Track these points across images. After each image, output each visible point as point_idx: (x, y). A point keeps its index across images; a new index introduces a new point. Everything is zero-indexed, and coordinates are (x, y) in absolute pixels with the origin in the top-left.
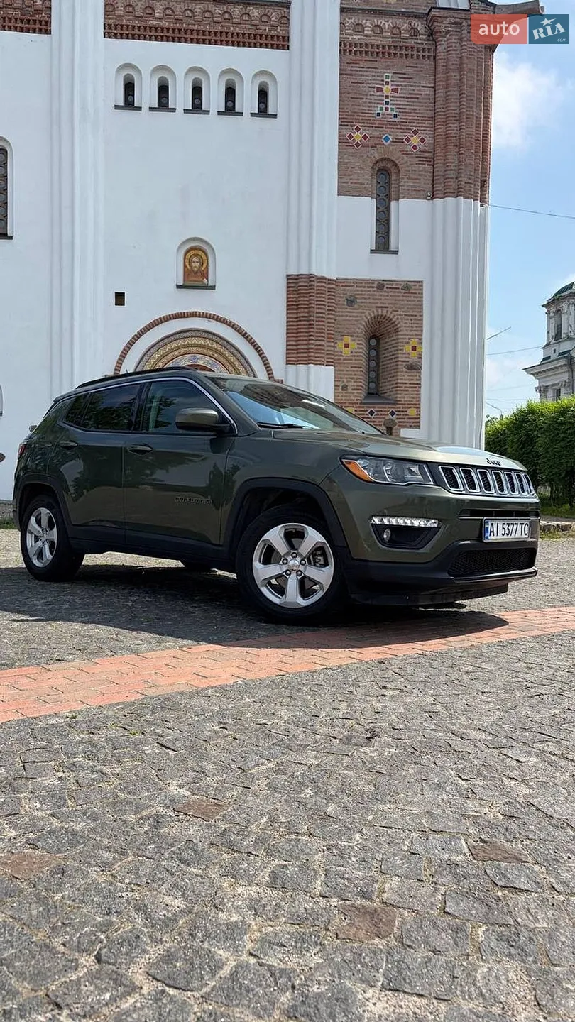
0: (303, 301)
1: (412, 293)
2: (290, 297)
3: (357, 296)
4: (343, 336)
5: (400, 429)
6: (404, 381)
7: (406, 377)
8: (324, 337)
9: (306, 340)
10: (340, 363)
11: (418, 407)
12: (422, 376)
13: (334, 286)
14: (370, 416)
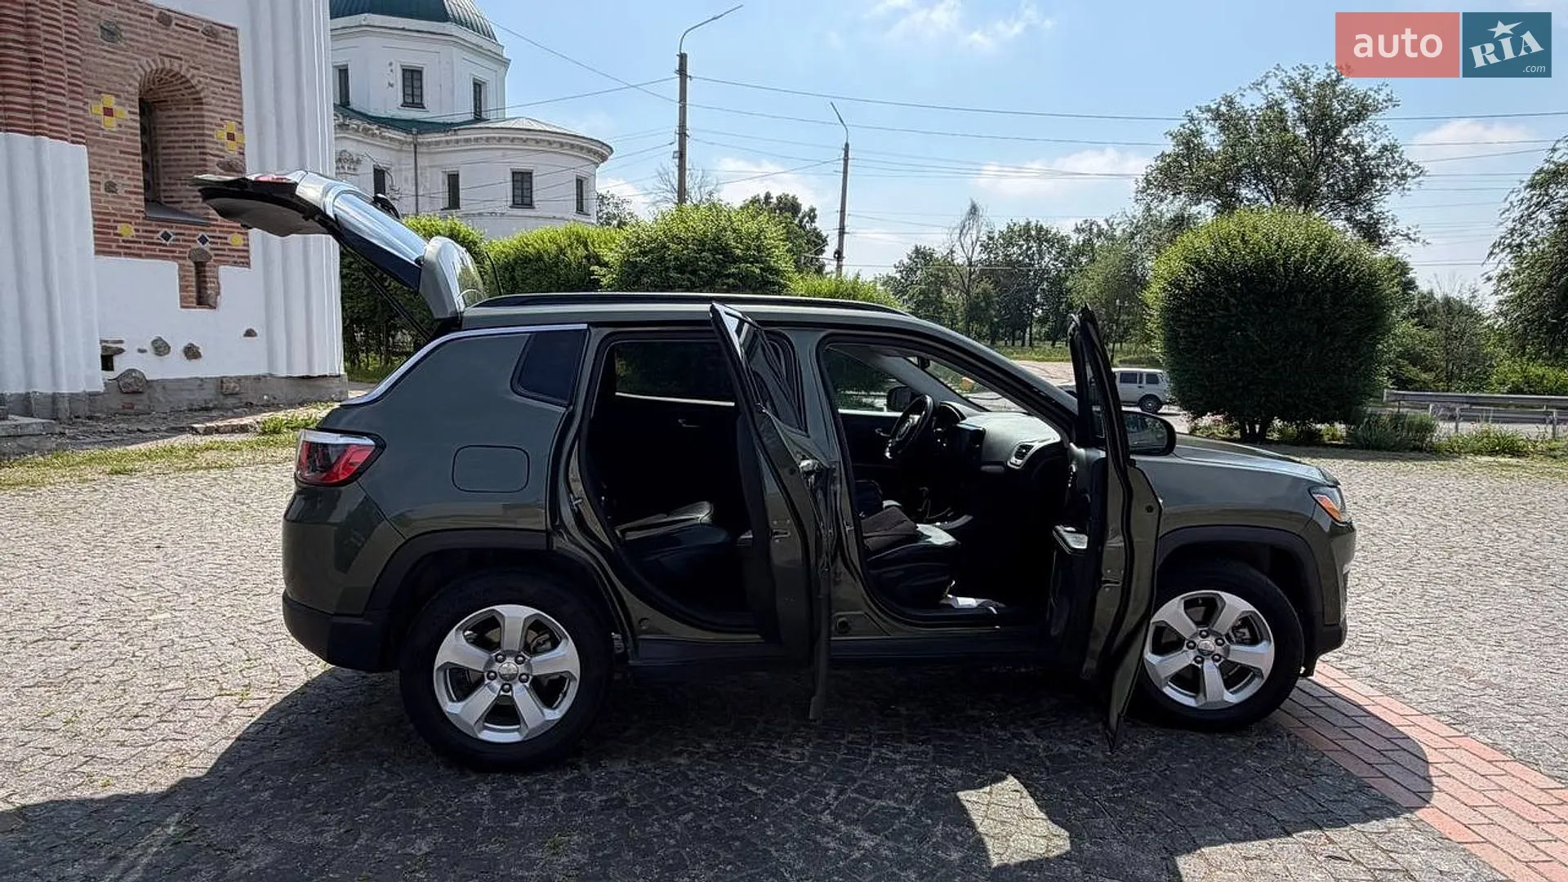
1: (223, 45)
3: (122, 27)
4: (100, 92)
5: (217, 267)
8: (63, 89)
9: (26, 88)
10: (99, 142)
11: (243, 231)
14: (164, 242)
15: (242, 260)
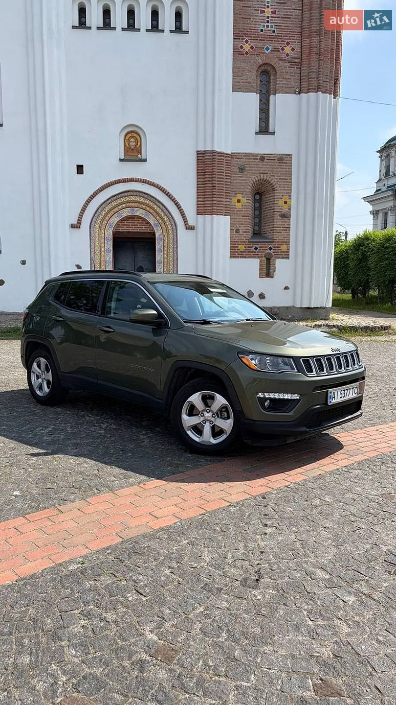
0: (208, 169)
1: (284, 163)
2: (199, 167)
3: (245, 166)
4: (237, 194)
5: (275, 260)
6: (278, 226)
7: (280, 223)
8: (223, 195)
9: (210, 198)
10: (234, 213)
11: (288, 243)
12: (291, 222)
13: (229, 159)
14: (255, 251)
15: (286, 256)
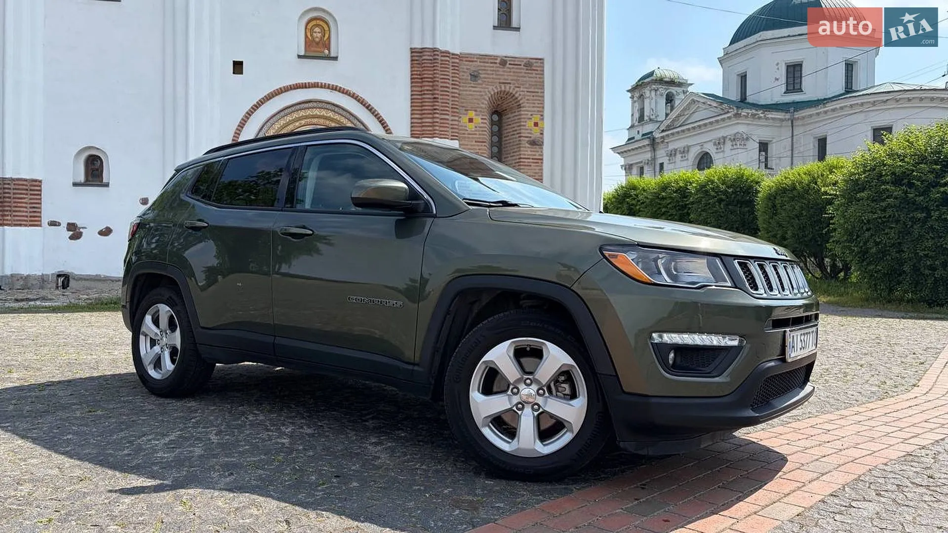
0: (428, 74)
1: (534, 70)
2: (414, 71)
3: (480, 72)
4: (468, 110)
6: (526, 157)
7: (530, 153)
8: (449, 111)
9: (431, 114)
10: (465, 137)
12: (544, 152)
13: (457, 61)
